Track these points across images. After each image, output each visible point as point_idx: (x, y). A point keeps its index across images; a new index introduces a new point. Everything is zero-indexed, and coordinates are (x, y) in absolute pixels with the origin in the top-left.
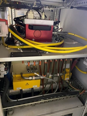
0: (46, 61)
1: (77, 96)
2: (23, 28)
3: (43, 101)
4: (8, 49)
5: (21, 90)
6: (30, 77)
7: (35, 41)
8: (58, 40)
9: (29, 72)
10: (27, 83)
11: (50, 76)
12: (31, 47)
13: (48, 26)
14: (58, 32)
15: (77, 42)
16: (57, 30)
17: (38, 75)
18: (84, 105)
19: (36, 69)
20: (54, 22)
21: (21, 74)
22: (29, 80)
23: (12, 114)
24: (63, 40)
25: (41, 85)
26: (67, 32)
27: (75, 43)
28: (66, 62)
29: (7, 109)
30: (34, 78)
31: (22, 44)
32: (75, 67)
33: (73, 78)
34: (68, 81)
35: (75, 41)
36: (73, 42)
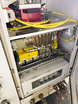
0: (40, 36)
1: (62, 57)
2: (17, 13)
3: (42, 63)
4: (10, 31)
5: (25, 61)
6: (30, 50)
7: (29, 21)
8: (44, 19)
9: (29, 46)
10: (29, 55)
11: (44, 47)
12: (30, 26)
13: (37, 8)
14: (45, 12)
15: (59, 19)
16: (43, 11)
17: (36, 47)
18: (69, 62)
19: (34, 43)
20: (41, 5)
21: (23, 49)
22: (30, 52)
23: (23, 77)
24: (49, 19)
25: (38, 55)
26: (51, 12)
27: (57, 20)
28: (54, 34)
29: (20, 73)
30: (33, 50)
31: (21, 26)
32: (60, 38)
33: (59, 46)
34: (56, 49)
35: (57, 18)
36: (56, 19)
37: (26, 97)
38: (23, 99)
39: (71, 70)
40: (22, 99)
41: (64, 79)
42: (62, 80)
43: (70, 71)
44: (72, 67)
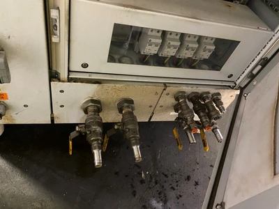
37: (76, 80)
38: (63, 81)
39: (259, 67)
40: (59, 80)
41: (221, 91)
42: (213, 91)
43: (255, 72)
44: (269, 57)
